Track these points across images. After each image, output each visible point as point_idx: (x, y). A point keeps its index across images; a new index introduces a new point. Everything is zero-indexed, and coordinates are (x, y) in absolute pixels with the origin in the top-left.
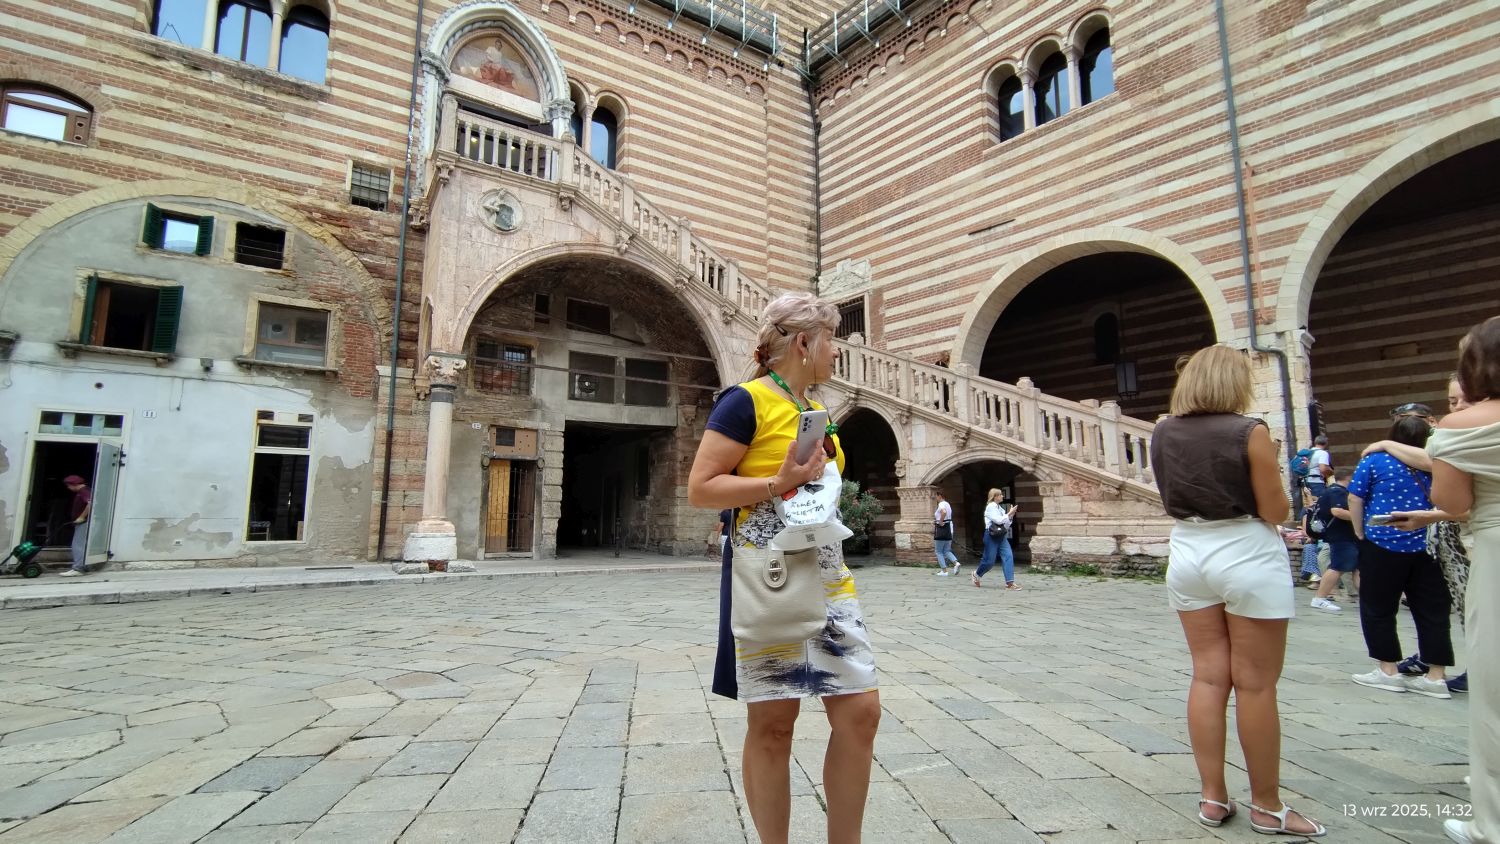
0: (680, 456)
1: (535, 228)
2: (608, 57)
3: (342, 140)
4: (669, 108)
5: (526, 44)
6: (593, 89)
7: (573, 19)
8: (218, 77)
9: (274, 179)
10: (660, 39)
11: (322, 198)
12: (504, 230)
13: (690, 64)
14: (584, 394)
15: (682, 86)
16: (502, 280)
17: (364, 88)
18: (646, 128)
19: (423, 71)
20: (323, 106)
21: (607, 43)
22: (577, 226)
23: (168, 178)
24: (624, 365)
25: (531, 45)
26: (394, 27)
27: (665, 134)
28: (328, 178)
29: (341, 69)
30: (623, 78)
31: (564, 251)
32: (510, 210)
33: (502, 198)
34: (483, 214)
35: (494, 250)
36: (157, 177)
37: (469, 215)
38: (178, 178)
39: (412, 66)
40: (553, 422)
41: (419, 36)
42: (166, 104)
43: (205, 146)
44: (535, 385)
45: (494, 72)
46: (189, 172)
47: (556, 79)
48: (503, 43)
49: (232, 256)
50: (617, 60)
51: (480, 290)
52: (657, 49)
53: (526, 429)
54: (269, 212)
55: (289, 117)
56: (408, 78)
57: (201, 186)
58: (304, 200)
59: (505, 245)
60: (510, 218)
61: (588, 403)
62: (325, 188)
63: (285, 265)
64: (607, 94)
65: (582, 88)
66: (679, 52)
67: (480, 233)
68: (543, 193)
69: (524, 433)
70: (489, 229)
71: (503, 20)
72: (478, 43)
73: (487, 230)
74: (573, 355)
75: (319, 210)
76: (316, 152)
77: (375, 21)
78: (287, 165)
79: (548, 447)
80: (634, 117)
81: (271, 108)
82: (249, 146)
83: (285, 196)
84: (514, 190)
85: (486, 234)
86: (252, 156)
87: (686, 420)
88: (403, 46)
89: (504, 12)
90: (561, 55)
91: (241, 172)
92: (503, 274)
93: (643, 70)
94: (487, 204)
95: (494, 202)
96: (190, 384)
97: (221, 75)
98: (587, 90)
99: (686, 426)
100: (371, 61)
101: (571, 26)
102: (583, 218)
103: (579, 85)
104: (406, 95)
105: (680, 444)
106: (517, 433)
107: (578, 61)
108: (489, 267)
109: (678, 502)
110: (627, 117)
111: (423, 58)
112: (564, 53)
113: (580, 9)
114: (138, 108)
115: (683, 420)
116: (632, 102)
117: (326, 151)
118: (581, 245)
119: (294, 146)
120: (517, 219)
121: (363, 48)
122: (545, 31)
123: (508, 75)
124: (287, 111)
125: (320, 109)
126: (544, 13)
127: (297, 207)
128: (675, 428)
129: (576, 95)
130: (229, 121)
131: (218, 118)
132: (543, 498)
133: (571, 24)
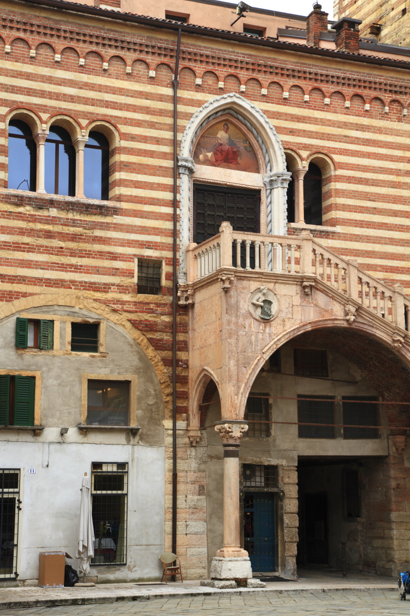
0: (393, 484)
1: (287, 314)
2: (315, 121)
3: (130, 243)
4: (369, 155)
5: (248, 124)
6: (305, 154)
7: (286, 94)
8: (53, 212)
9: (91, 283)
10: (359, 91)
11: (120, 292)
12: (266, 320)
13: (387, 108)
15: (379, 130)
16: (267, 359)
17: (142, 197)
18: (350, 180)
19: (180, 174)
20: (117, 219)
21: (314, 108)
22: (316, 306)
23: (31, 294)
24: (341, 403)
25: (252, 124)
26: (158, 141)
27: (366, 182)
28: (124, 276)
29: (126, 186)
30: (329, 137)
31: (308, 328)
32: (270, 303)
33: (264, 294)
34: (252, 309)
35: (261, 336)
36: (25, 295)
38: (36, 294)
39: (172, 171)
40: (289, 459)
42: (26, 239)
43: (49, 266)
44: (273, 427)
45: (224, 154)
46: (42, 288)
47: (275, 152)
49: (69, 347)
50: (323, 122)
51: (253, 369)
52: (357, 102)
54: (89, 311)
55: (98, 233)
56: (169, 181)
57: (49, 297)
58: (110, 296)
59: (268, 331)
60: (270, 309)
61: (314, 440)
62: (122, 284)
63: (101, 349)
64: (316, 156)
65: (296, 156)
66: (377, 98)
67: (250, 324)
68: (292, 284)
70: (256, 320)
73: (255, 322)
74: (300, 398)
75: (118, 301)
76: (114, 257)
78: (97, 271)
80: (340, 172)
81: (85, 228)
82: (74, 261)
83: (98, 295)
84: (271, 285)
85: (254, 324)
86: (77, 268)
87: (397, 450)
88: (164, 156)
89: (234, 103)
90: (279, 130)
91: (71, 281)
93: (345, 125)
94: (254, 301)
95: (259, 299)
96: (53, 447)
97: (55, 210)
98: (300, 156)
99: (396, 455)
100: (145, 174)
101: (285, 101)
102: (320, 298)
103: (293, 154)
104: (169, 196)
105: (393, 473)
107: (292, 132)
108: (258, 350)
109: (394, 526)
110: (333, 173)
111: (180, 163)
112: (280, 128)
113: (291, 84)
114: (10, 246)
115: (394, 449)
116: (337, 158)
117: (120, 254)
118: (320, 321)
119: (101, 255)
120: (274, 309)
121: (140, 164)
122: (265, 112)
123: (234, 153)
124: (95, 228)
125: (115, 221)
126: (264, 95)
127: (106, 303)
128: (386, 457)
129: (290, 163)
130: (62, 244)
131: (56, 243)
132: (285, 525)
133: (285, 99)
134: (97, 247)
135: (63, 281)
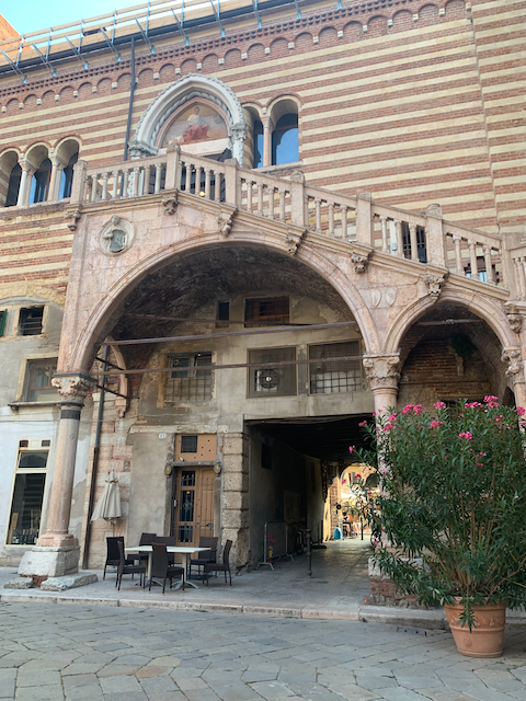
1: (144, 241)
2: (279, 68)
4: (344, 79)
5: (213, 98)
6: (266, 101)
7: (244, 56)
8: (19, 220)
9: (41, 272)
10: (329, 24)
12: (118, 251)
13: (365, 27)
14: (266, 390)
15: (359, 51)
16: (114, 297)
18: (318, 110)
21: (277, 57)
22: (181, 224)
24: (305, 352)
30: (294, 77)
31: (170, 252)
32: (122, 232)
33: (117, 225)
35: (109, 272)
37: (92, 249)
40: (229, 424)
41: (129, 134)
43: (9, 265)
44: (215, 389)
45: (193, 133)
46: (1, 284)
48: (200, 107)
49: (16, 332)
50: (287, 66)
51: (95, 311)
52: (327, 34)
53: (205, 434)
54: (37, 296)
55: (53, 227)
57: (6, 291)
58: (57, 280)
59: (118, 265)
60: (123, 240)
61: (268, 399)
63: (43, 331)
64: (280, 99)
65: (256, 106)
66: (352, 23)
67: (99, 261)
69: (207, 438)
70: (106, 255)
71: (193, 89)
72: (181, 118)
74: (251, 352)
75: (64, 284)
77: (103, 139)
78: (49, 260)
79: (226, 450)
80: (308, 106)
81: (43, 226)
82: (30, 256)
83: (48, 282)
84: (128, 215)
85: (104, 259)
86: (31, 262)
88: (118, 147)
89: (191, 83)
90: (235, 89)
91: (25, 274)
92: (115, 290)
94: (106, 235)
95: (110, 231)
98: (260, 106)
101: (244, 62)
102: (188, 214)
103: (253, 106)
106: (199, 438)
107: (250, 86)
108: (104, 289)
111: (131, 148)
112: (237, 87)
113: (250, 45)
116: (304, 94)
118: (185, 241)
119: (53, 246)
121: (97, 161)
122: (222, 79)
123: (204, 128)
124: (51, 224)
126: (221, 65)
127: (53, 287)
130: (22, 244)
131: (17, 244)
132: (223, 507)
133: (244, 60)
134: (50, 240)
135: (19, 275)
